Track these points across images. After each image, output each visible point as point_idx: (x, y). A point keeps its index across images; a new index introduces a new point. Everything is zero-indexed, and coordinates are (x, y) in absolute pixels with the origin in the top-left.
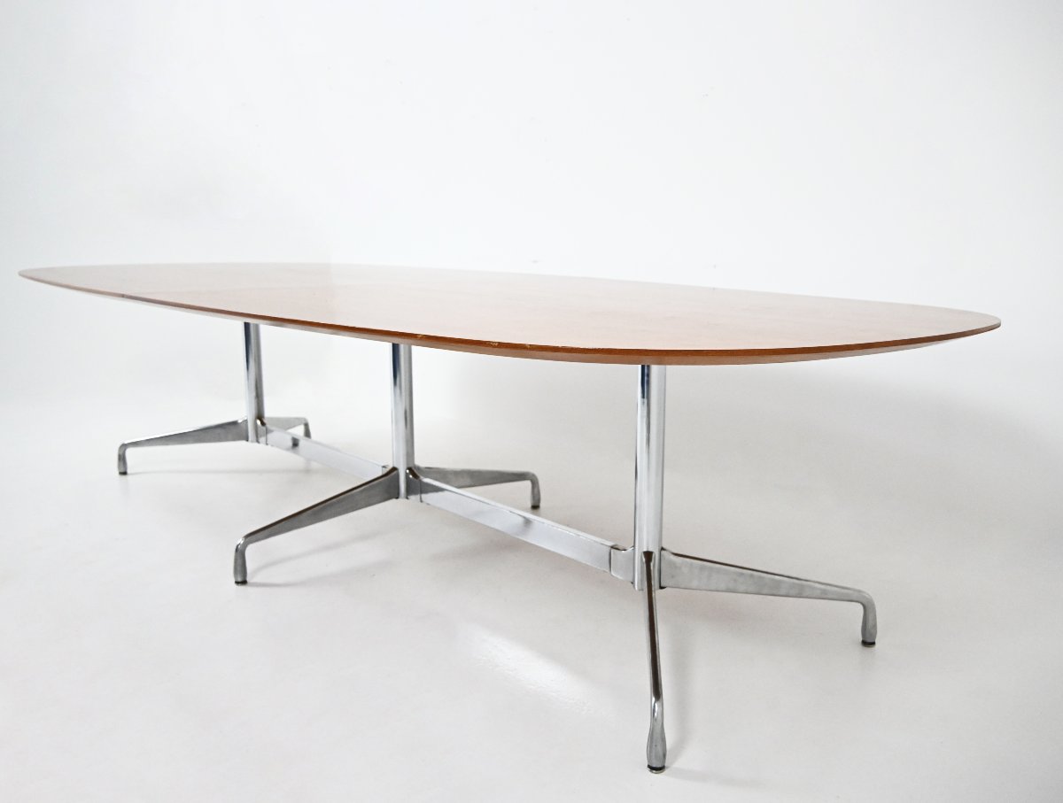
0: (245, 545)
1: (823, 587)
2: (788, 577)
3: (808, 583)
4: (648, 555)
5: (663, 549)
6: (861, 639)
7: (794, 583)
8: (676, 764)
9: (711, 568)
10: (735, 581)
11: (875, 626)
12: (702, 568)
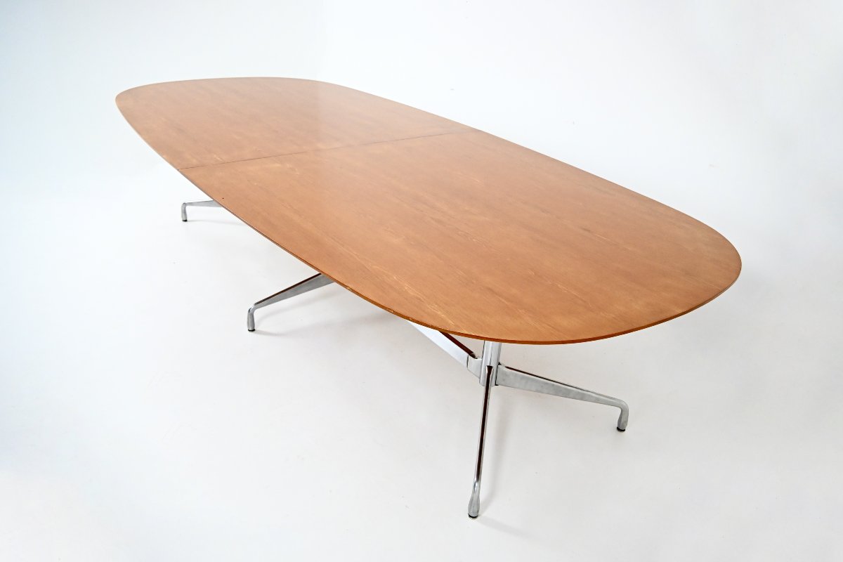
0: (254, 309)
1: (597, 396)
2: (576, 388)
3: (589, 393)
4: (490, 368)
5: (499, 364)
6: (617, 426)
7: (579, 392)
8: (484, 514)
9: (528, 378)
10: (542, 386)
11: (626, 422)
12: (523, 377)
